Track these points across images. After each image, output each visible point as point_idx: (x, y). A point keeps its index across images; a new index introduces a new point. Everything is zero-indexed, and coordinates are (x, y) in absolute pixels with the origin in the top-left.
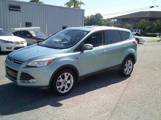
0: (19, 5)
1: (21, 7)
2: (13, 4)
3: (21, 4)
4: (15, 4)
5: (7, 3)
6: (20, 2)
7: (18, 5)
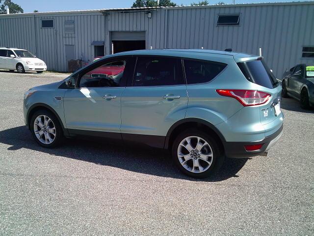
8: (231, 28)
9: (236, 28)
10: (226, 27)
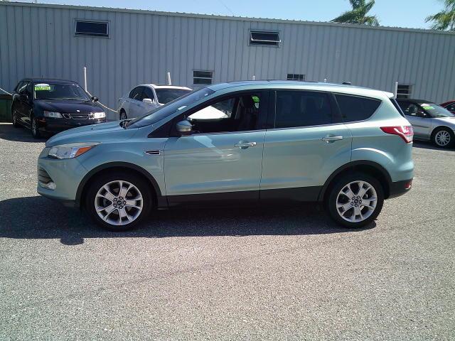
0: (276, 29)
1: (280, 35)
2: (261, 28)
3: (281, 28)
4: (268, 28)
5: (248, 25)
6: (280, 23)
7: (274, 29)
8: (96, 40)
9: (103, 40)
10: (89, 39)
